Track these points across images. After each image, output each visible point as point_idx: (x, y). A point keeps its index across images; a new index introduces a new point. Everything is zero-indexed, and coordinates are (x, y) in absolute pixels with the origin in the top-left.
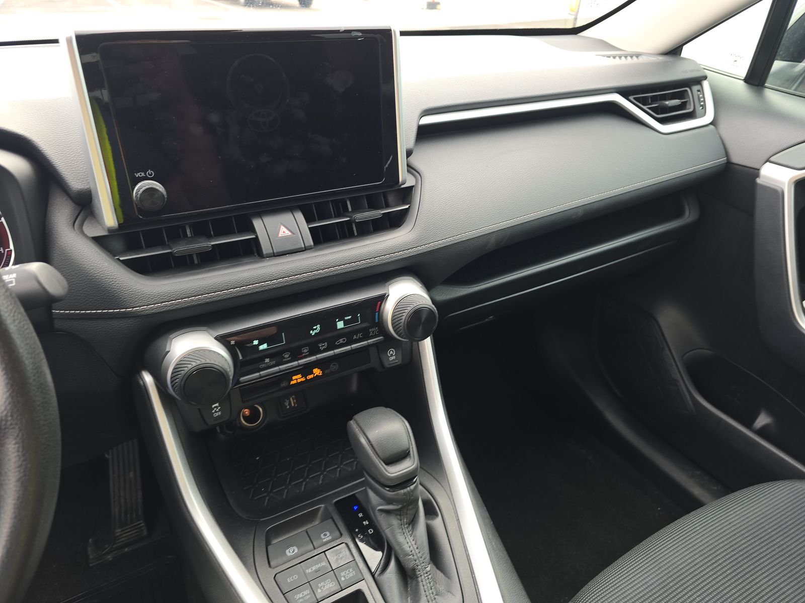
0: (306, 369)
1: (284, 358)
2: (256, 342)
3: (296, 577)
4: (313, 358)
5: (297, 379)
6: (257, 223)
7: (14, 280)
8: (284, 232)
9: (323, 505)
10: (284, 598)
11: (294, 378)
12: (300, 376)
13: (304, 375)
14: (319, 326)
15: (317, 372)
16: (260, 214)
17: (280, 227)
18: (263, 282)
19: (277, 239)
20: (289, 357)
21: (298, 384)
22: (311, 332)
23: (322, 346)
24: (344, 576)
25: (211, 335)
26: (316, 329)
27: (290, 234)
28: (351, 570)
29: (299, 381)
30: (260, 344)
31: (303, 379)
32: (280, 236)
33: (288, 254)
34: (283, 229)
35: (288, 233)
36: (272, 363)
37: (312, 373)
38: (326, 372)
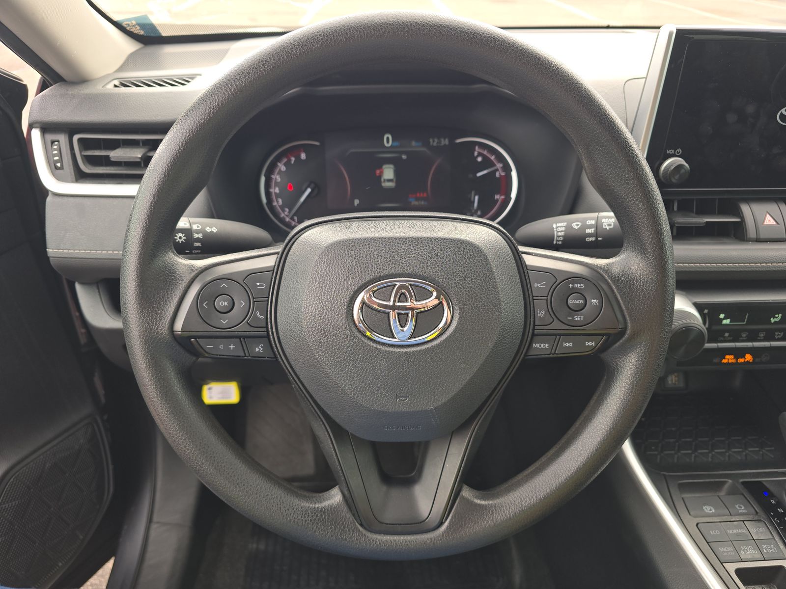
0: (739, 353)
1: (741, 337)
2: (722, 316)
3: (717, 532)
4: (750, 344)
5: (729, 359)
6: (745, 209)
7: (612, 224)
8: (769, 221)
9: (730, 481)
10: (708, 546)
11: (727, 357)
12: (732, 357)
13: (736, 358)
14: (780, 315)
15: (749, 357)
16: (748, 201)
17: (766, 215)
18: (748, 263)
19: (763, 226)
20: (745, 337)
21: (728, 364)
22: (772, 319)
23: (778, 335)
24: (766, 549)
25: (690, 300)
26: (777, 318)
27: (775, 223)
28: (772, 546)
29: (730, 361)
30: (725, 318)
31: (734, 361)
32: (765, 223)
33: (770, 241)
34: (768, 217)
35: (773, 222)
36: (729, 338)
37: (744, 357)
38: (757, 360)
